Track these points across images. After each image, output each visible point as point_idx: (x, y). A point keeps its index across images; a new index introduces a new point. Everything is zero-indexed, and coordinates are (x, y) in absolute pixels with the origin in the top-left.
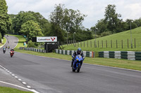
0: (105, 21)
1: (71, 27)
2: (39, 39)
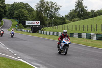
0: (75, 11)
1: (50, 15)
2: (27, 23)
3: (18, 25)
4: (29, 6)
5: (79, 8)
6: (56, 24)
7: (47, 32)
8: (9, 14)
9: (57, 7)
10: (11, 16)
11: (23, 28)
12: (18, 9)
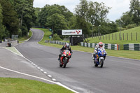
0: (130, 14)
1: (96, 20)
2: (64, 32)
3: (52, 35)
4: (66, 10)
5: (135, 9)
6: (104, 33)
7: (91, 45)
8: (40, 21)
9: (104, 10)
10: (42, 24)
11: (58, 40)
12: (51, 14)
